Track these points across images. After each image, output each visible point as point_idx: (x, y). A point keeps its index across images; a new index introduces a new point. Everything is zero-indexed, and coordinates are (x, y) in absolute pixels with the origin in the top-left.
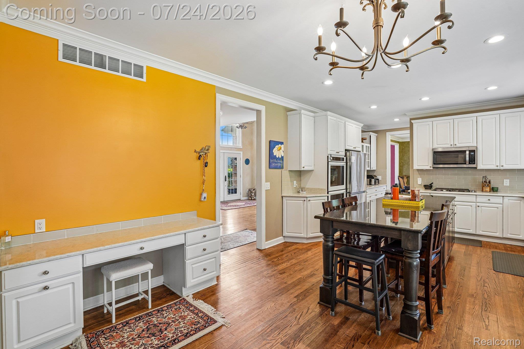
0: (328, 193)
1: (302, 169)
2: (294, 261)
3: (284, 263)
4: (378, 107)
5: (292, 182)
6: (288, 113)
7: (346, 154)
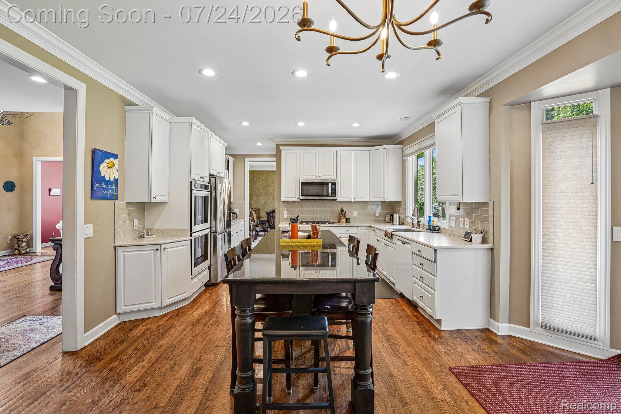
0: (191, 236)
1: (153, 200)
2: (153, 355)
3: (136, 365)
4: (250, 124)
5: (131, 220)
6: (127, 108)
7: (210, 180)
